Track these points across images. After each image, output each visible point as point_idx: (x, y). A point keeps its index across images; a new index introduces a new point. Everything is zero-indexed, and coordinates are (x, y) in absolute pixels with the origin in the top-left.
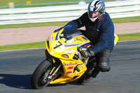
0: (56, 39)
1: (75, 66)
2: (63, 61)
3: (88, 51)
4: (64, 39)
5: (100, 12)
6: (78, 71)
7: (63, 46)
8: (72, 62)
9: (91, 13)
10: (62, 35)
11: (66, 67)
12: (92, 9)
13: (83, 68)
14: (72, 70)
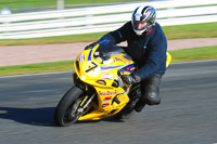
0: (89, 59)
1: (113, 96)
2: (98, 90)
3: (132, 75)
4: (100, 59)
5: (150, 22)
6: (118, 103)
7: (98, 69)
8: (110, 91)
9: (136, 23)
10: (97, 54)
11: (102, 98)
12: (138, 18)
13: (124, 99)
14: (110, 102)
